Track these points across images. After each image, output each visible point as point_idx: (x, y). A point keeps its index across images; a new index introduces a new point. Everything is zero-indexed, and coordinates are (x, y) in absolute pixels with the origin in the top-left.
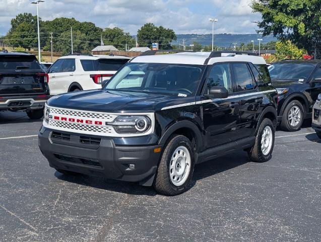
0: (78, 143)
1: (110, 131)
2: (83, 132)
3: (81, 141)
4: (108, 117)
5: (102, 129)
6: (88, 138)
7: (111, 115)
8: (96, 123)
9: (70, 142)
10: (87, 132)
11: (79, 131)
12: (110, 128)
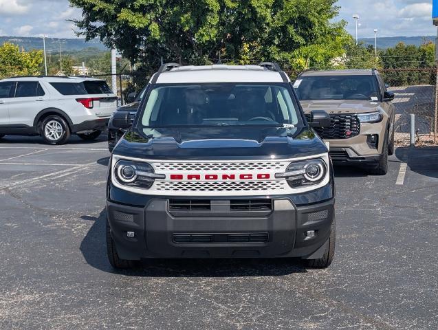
0: (228, 211)
1: (282, 186)
2: (233, 193)
3: (232, 207)
4: (277, 166)
5: (269, 185)
6: (247, 201)
7: (281, 163)
8: (259, 176)
9: (212, 212)
10: (242, 193)
11: (225, 193)
12: (282, 182)
